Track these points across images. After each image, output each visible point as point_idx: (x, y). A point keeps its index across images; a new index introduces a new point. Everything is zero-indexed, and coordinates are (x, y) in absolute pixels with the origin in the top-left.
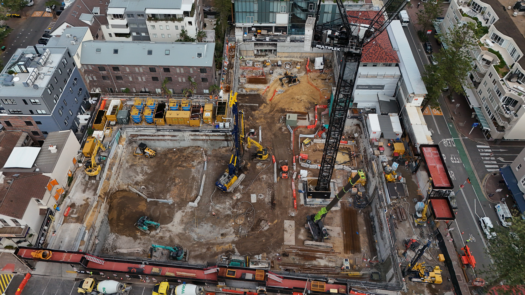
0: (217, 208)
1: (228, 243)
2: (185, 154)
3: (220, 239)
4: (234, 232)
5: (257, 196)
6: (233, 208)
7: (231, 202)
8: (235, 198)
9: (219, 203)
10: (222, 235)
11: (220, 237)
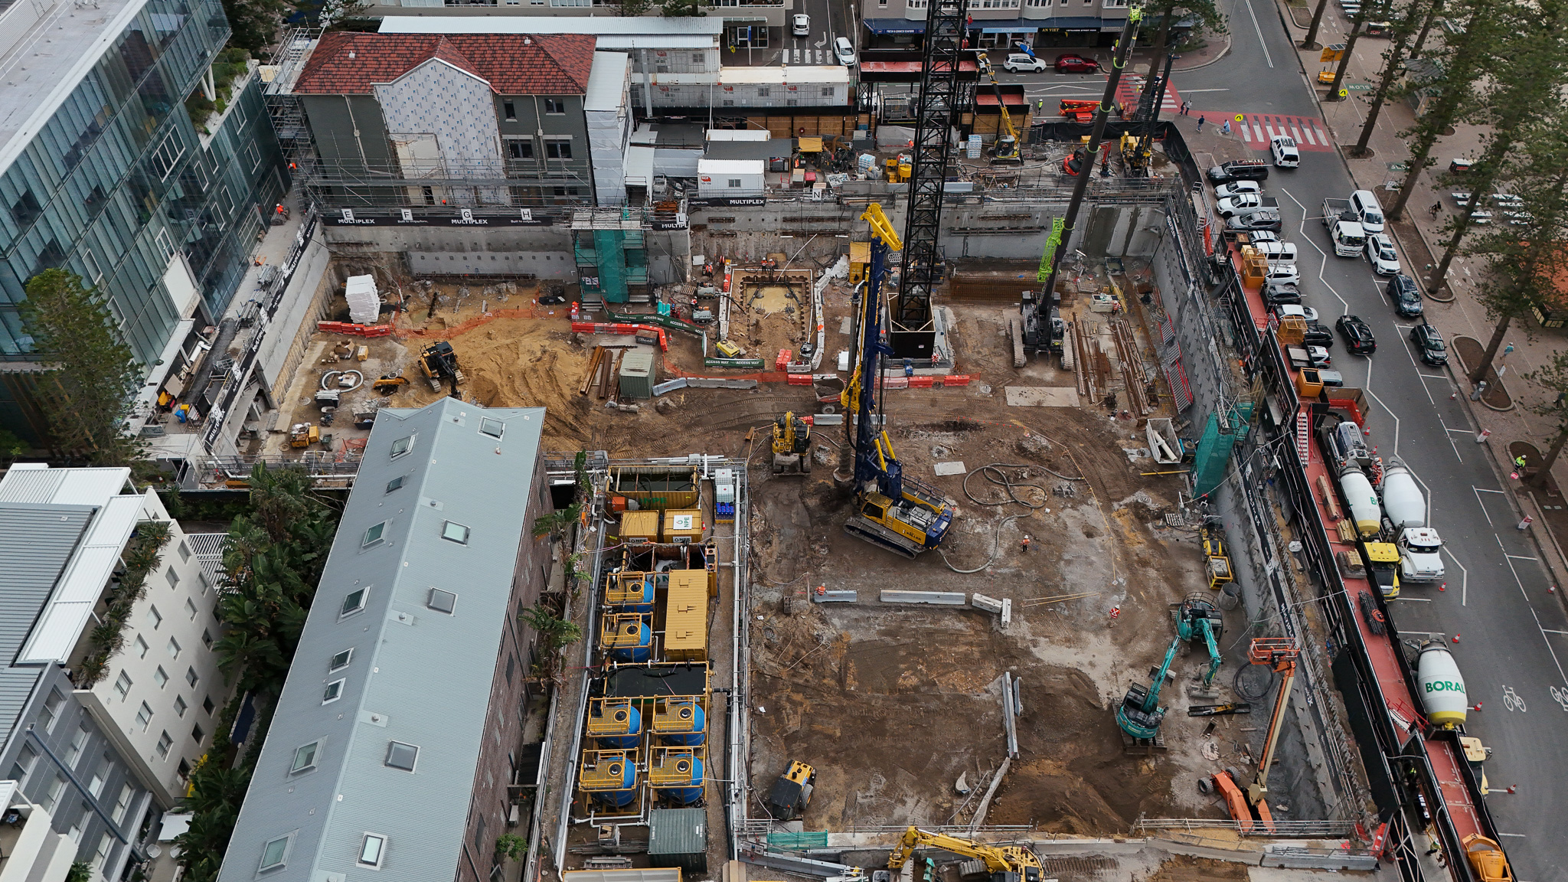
0: (1001, 553)
2: (784, 673)
3: (1106, 539)
6: (992, 514)
7: (971, 521)
8: (958, 513)
9: (983, 553)
10: (1089, 535)
11: (1097, 540)
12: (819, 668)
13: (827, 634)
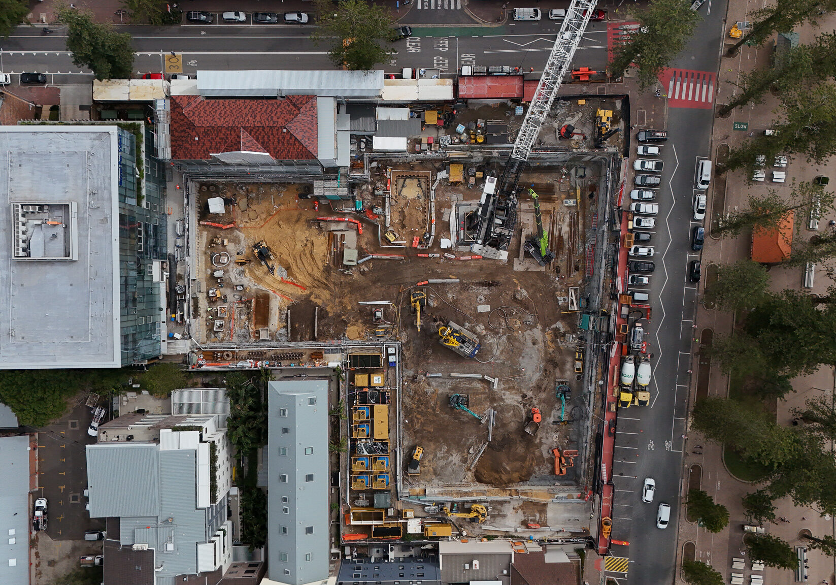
0: (498, 352)
1: (544, 337)
2: (414, 406)
3: (541, 345)
4: (530, 330)
5: (481, 304)
6: (497, 333)
7: (489, 337)
8: (484, 332)
9: (491, 352)
10: (534, 344)
11: (537, 346)
12: (426, 404)
13: (430, 390)
